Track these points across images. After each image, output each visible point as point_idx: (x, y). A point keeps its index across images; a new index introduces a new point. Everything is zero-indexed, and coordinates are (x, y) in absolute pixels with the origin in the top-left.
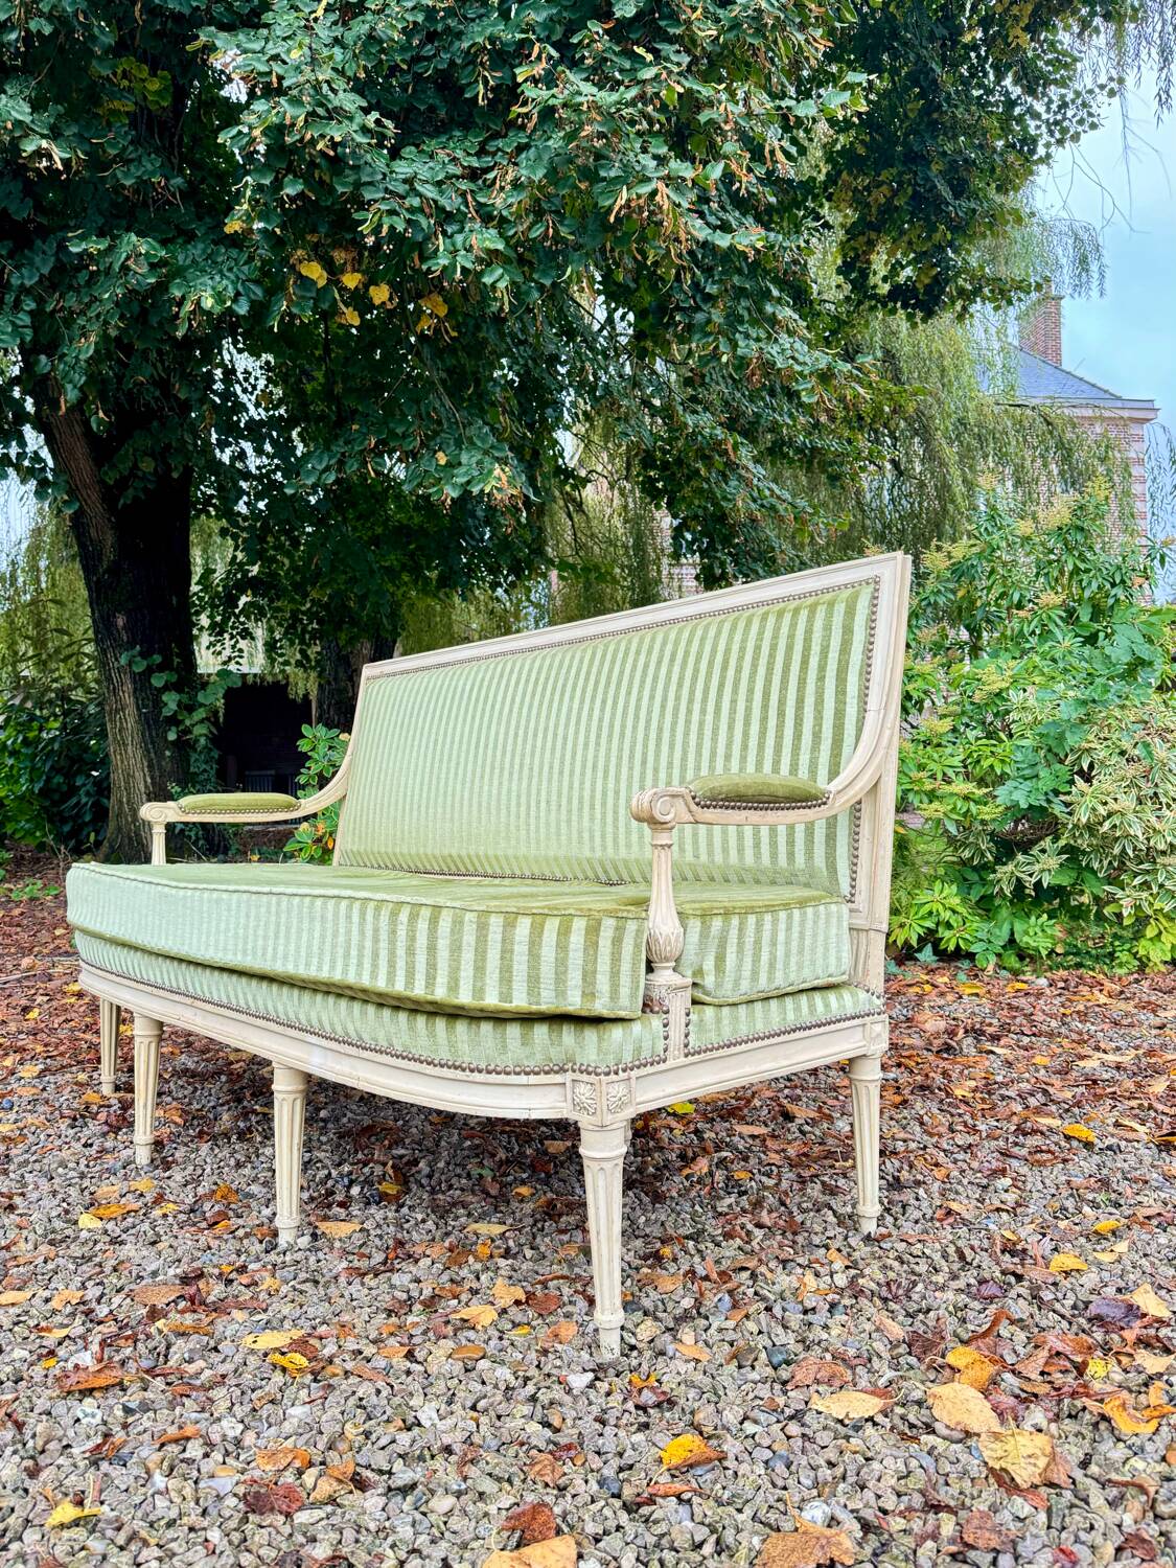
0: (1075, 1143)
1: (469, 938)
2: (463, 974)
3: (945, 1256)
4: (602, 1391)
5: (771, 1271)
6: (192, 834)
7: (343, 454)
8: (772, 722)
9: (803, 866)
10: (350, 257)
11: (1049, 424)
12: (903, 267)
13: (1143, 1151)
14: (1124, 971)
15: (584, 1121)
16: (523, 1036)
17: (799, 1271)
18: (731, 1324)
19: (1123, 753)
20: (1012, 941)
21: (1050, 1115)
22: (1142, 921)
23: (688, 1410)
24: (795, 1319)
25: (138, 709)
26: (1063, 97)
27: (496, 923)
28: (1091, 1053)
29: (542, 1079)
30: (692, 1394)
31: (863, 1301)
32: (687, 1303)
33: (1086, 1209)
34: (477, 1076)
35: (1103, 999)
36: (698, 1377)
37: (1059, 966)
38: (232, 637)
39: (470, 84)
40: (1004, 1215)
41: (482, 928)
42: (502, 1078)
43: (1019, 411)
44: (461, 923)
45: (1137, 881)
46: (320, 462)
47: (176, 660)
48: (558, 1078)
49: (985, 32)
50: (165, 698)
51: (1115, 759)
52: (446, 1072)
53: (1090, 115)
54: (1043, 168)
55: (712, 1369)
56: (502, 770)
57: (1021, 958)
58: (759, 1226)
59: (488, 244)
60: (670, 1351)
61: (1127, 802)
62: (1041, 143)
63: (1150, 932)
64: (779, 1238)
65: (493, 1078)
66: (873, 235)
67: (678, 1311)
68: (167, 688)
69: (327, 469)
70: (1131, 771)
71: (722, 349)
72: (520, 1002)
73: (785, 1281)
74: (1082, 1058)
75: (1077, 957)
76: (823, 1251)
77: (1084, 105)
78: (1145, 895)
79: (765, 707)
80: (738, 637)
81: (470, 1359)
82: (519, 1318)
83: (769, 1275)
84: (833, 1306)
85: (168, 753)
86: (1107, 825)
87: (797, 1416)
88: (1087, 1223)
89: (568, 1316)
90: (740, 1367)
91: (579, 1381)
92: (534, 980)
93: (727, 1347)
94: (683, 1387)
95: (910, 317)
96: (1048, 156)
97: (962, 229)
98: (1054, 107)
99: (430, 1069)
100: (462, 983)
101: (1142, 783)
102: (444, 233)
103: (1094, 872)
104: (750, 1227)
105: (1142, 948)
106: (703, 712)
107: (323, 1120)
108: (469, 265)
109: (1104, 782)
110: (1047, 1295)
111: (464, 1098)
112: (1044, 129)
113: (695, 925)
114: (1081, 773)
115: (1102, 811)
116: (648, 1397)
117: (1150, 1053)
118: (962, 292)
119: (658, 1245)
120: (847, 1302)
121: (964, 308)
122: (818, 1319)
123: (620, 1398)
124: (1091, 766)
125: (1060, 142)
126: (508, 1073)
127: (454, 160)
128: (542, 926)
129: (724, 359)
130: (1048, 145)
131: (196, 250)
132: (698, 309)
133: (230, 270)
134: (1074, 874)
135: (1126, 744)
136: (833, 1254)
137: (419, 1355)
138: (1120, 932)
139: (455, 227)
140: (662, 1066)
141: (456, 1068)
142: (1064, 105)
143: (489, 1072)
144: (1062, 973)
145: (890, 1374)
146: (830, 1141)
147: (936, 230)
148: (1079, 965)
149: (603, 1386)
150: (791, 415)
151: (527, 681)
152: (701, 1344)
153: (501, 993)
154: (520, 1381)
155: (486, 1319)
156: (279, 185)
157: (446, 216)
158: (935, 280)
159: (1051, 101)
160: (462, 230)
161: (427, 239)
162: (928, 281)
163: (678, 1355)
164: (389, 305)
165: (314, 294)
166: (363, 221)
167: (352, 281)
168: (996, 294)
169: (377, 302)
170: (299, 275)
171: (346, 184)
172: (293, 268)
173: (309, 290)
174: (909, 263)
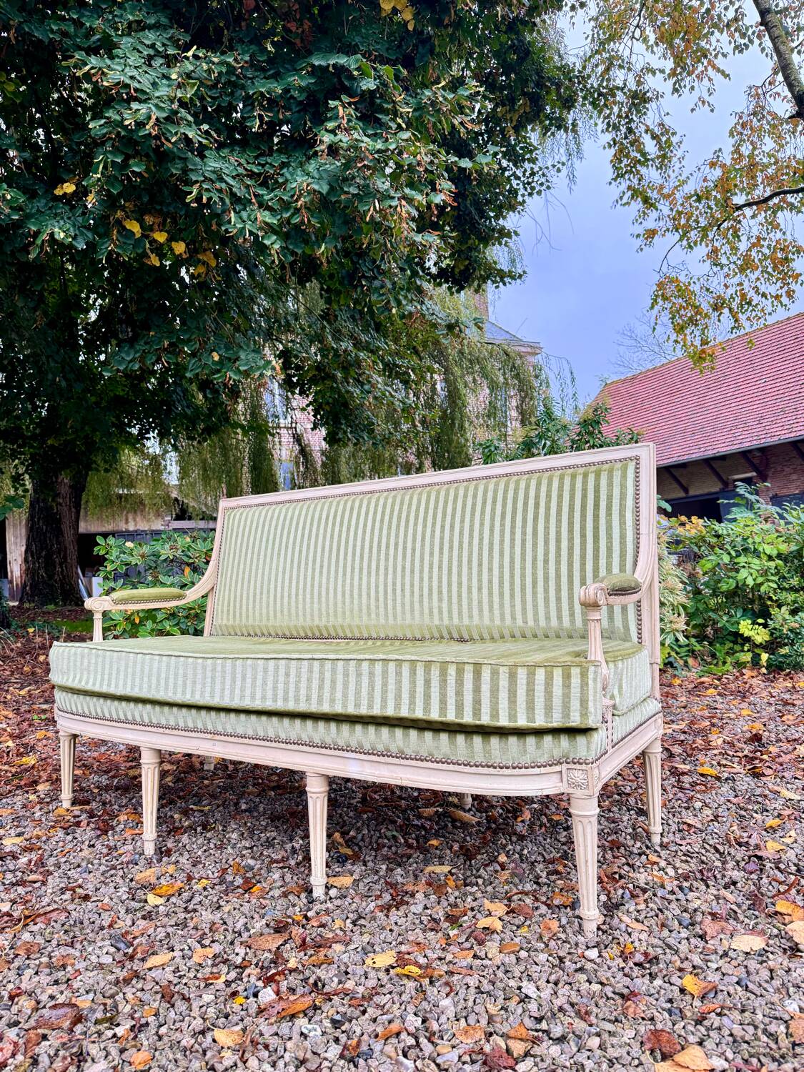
0: (709, 778)
1: (504, 682)
2: (500, 706)
3: (708, 851)
4: (608, 958)
5: (628, 872)
7: (144, 351)
9: (607, 627)
10: (158, 221)
11: (507, 355)
12: (445, 258)
13: (745, 779)
15: (577, 793)
16: (537, 743)
18: (641, 907)
21: (678, 763)
23: (667, 961)
24: (671, 897)
26: (532, 169)
27: (522, 674)
29: (548, 769)
30: (659, 951)
31: (694, 883)
32: (603, 898)
33: (755, 815)
34: (505, 771)
40: (714, 823)
41: (513, 677)
42: (523, 771)
43: (490, 347)
44: (498, 673)
46: (129, 355)
48: (558, 768)
49: (487, 125)
52: (480, 770)
53: (547, 181)
54: (521, 208)
59: (267, 220)
62: (520, 193)
65: (517, 771)
67: (601, 904)
69: (132, 360)
72: (540, 722)
73: (641, 877)
77: (544, 175)
81: (513, 952)
82: (517, 922)
83: (630, 875)
87: (725, 954)
88: (760, 822)
90: (670, 931)
91: (593, 954)
92: (549, 709)
94: (650, 947)
95: (450, 289)
96: (524, 201)
97: (485, 240)
98: (527, 174)
99: (467, 769)
100: (500, 712)
102: (235, 211)
108: (254, 231)
110: (782, 866)
111: (495, 786)
112: (521, 186)
116: (639, 958)
118: (479, 276)
120: (686, 884)
121: (479, 286)
123: (621, 960)
125: (530, 194)
126: (526, 768)
127: (240, 164)
128: (552, 673)
129: (394, 311)
130: (523, 195)
131: (40, 204)
132: (375, 278)
133: (69, 218)
136: (653, 858)
140: (607, 756)
141: (489, 767)
142: (533, 174)
143: (514, 768)
145: (751, 923)
147: (470, 238)
149: (606, 955)
153: (528, 717)
155: (498, 925)
156: (125, 164)
157: (236, 199)
158: (467, 268)
159: (525, 171)
160: (245, 209)
161: (223, 212)
162: (462, 268)
163: (630, 930)
164: (184, 256)
165: (132, 242)
166: (191, 193)
167: (161, 237)
168: (498, 279)
169: (177, 253)
170: (124, 228)
171: (176, 168)
172: (119, 223)
173: (129, 238)
174: (449, 257)
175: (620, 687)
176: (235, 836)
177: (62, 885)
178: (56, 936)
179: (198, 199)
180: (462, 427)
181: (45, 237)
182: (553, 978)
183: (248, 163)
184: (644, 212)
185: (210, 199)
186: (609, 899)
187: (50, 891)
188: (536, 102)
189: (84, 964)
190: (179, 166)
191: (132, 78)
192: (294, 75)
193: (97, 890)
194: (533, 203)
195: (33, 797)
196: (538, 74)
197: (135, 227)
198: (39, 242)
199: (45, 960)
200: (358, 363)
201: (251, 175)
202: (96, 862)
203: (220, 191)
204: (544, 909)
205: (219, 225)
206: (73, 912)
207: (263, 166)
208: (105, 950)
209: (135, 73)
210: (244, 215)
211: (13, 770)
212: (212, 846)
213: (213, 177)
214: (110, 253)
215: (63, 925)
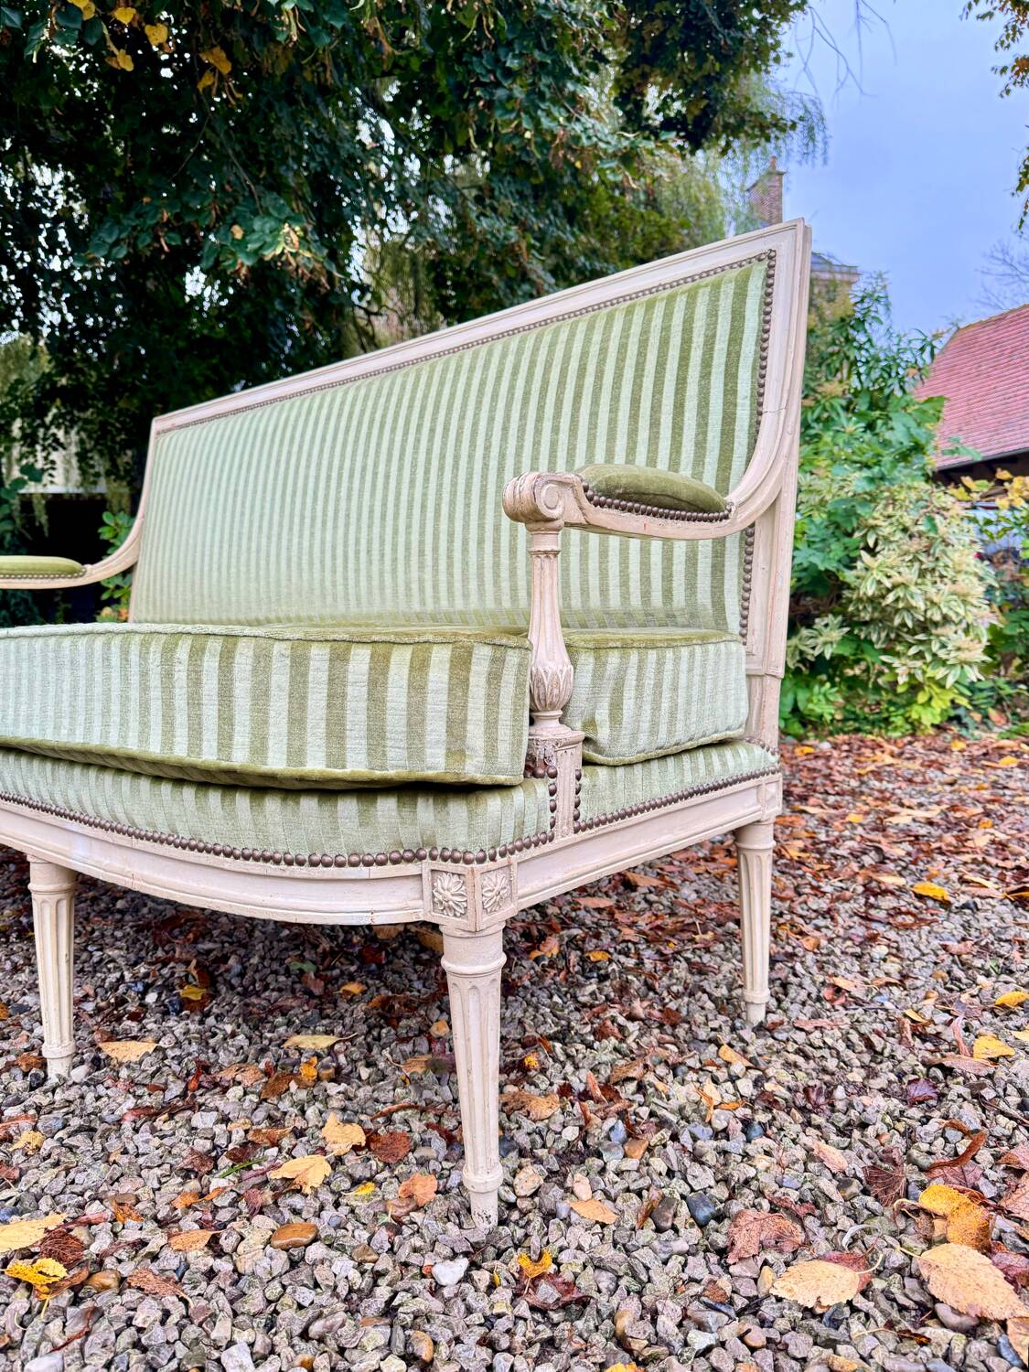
0: (930, 903)
1: (280, 678)
2: (272, 730)
3: (850, 1046)
4: (483, 1286)
5: (661, 1079)
7: (134, 228)
8: (643, 435)
9: (683, 604)
12: (673, 101)
13: (1000, 908)
14: (896, 734)
15: (448, 923)
16: (361, 813)
17: (691, 1076)
18: (632, 1164)
19: (905, 530)
20: (795, 710)
21: (889, 873)
22: (915, 687)
23: (605, 1312)
24: (708, 1146)
27: (319, 656)
28: (898, 809)
29: (390, 870)
30: (605, 1280)
31: (782, 1116)
32: (571, 1133)
33: (981, 979)
34: (296, 870)
35: (889, 760)
36: (607, 1252)
37: (841, 731)
40: (894, 989)
41: (299, 665)
42: (333, 872)
44: (268, 657)
45: (913, 651)
46: (110, 235)
48: (412, 869)
51: (899, 535)
52: (251, 866)
54: (797, 13)
55: (622, 1236)
56: (313, 519)
57: (804, 725)
58: (632, 1018)
60: (563, 1209)
61: (910, 575)
63: (922, 698)
64: (656, 1031)
65: (320, 872)
66: (647, 69)
67: (561, 1145)
69: (117, 243)
70: (915, 545)
71: (525, 125)
72: (357, 765)
73: (681, 1093)
74: (893, 814)
75: (854, 721)
76: (713, 1048)
78: (919, 663)
79: (634, 417)
80: (597, 337)
81: (296, 1245)
82: (359, 1172)
83: (660, 1086)
84: (747, 1124)
86: (891, 598)
88: (987, 993)
89: (422, 1163)
90: (659, 1230)
91: (450, 1273)
92: (376, 735)
93: (635, 1199)
94: (590, 1269)
95: (681, 148)
97: (730, 58)
99: (229, 863)
100: (271, 743)
101: (923, 557)
103: (871, 643)
104: (621, 1020)
105: (915, 713)
106: (556, 430)
107: (119, 911)
109: (888, 556)
110: (988, 1094)
111: (280, 900)
113: (587, 660)
114: (867, 548)
115: (888, 584)
116: (547, 1293)
117: (953, 808)
118: (726, 126)
119: (520, 1051)
120: (762, 1117)
121: (728, 143)
122: (736, 1144)
123: (508, 1294)
124: (876, 544)
126: (340, 865)
128: (387, 658)
129: (528, 135)
134: (854, 645)
135: (907, 521)
136: (728, 1054)
137: (227, 1243)
138: (895, 699)
140: (548, 847)
141: (266, 860)
143: (314, 864)
144: (841, 738)
145: (853, 1229)
146: (682, 911)
147: (705, 60)
148: (857, 730)
149: (482, 1277)
150: (573, 234)
151: (340, 416)
152: (599, 1195)
153: (329, 755)
154: (368, 1278)
155: (318, 1176)
158: (705, 112)
162: (699, 114)
163: (574, 1217)
165: (79, 26)
167: (127, 16)
169: (154, 43)
173: (74, 20)
174: (679, 97)
175: (616, 707)
182: (316, 1329)
186: (584, 1137)
204: (436, 1146)
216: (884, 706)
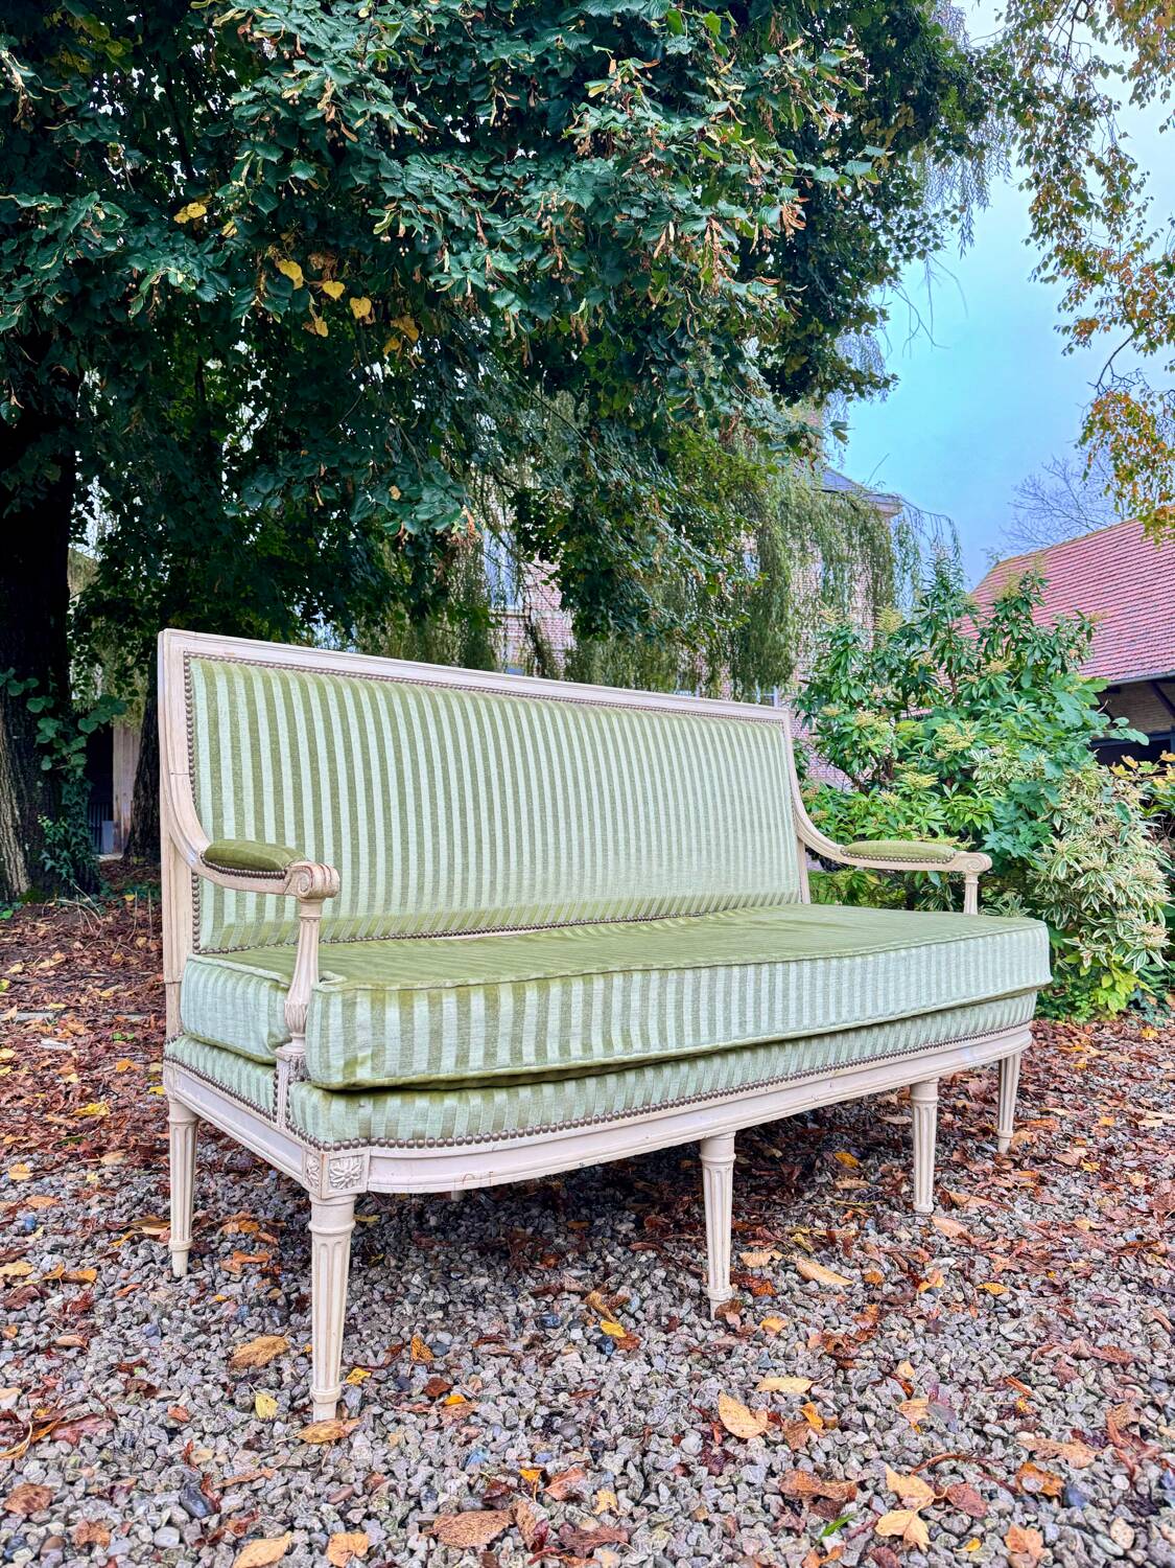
6: (64, 871)
7: (289, 480)
10: (331, 263)
11: (856, 509)
12: (771, 353)
14: (1082, 1020)
19: (1090, 814)
22: (1099, 970)
25: (8, 735)
26: (912, 217)
28: (1141, 1110)
35: (1093, 1051)
38: (79, 663)
39: (482, 102)
43: (829, 496)
45: (1096, 934)
46: (265, 485)
47: (52, 685)
50: (41, 725)
51: (1085, 819)
53: (936, 236)
54: (891, 279)
59: (501, 267)
61: (1099, 861)
62: (891, 255)
63: (1106, 982)
68: (43, 714)
70: (1102, 830)
77: (930, 227)
78: (1103, 948)
82: (956, 1526)
85: (39, 784)
95: (776, 400)
96: (897, 268)
97: (835, 325)
98: (904, 226)
101: (1111, 843)
102: (450, 248)
103: (1053, 925)
105: (1102, 996)
108: (481, 285)
109: (1075, 840)
112: (893, 244)
114: (1053, 831)
115: (1078, 868)
118: (822, 381)
121: (822, 396)
124: (1062, 827)
125: (907, 257)
127: (462, 177)
129: (701, 414)
130: (896, 259)
131: (152, 234)
132: (672, 363)
133: (193, 256)
135: (1093, 805)
138: (1080, 983)
139: (461, 245)
142: (913, 225)
147: (811, 321)
148: (1045, 1015)
155: (919, 1532)
156: (283, 167)
157: (454, 232)
158: (804, 368)
159: (901, 220)
160: (467, 249)
161: (434, 251)
162: (797, 368)
164: (368, 321)
165: (289, 295)
166: (381, 219)
167: (334, 290)
168: (852, 386)
169: (358, 315)
170: (277, 272)
171: (362, 177)
172: (270, 264)
173: (284, 289)
174: (776, 351)
176: (416, 1279)
177: (113, 1359)
178: (85, 1472)
179: (392, 230)
180: (782, 617)
181: (154, 280)
183: (475, 174)
184: (1077, 292)
185: (410, 229)
186: (1133, 1484)
187: (90, 1369)
188: (924, 110)
189: (126, 1544)
190: (367, 173)
191: (300, 27)
192: (557, 33)
193: (172, 1373)
194: (911, 270)
195: (92, 1177)
196: (929, 65)
197: (294, 272)
198: (144, 287)
199: (56, 1527)
200: (637, 501)
201: (480, 194)
202: (177, 1313)
203: (428, 216)
204: (1005, 1500)
205: (427, 274)
206: (123, 1420)
207: (498, 179)
208: (166, 1515)
209: (304, 20)
210: (466, 257)
211: (71, 1124)
212: (377, 1296)
213: (418, 193)
214: (253, 311)
215: (101, 1448)
216: (1069, 989)
